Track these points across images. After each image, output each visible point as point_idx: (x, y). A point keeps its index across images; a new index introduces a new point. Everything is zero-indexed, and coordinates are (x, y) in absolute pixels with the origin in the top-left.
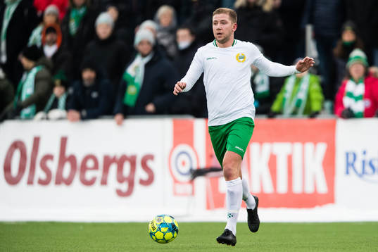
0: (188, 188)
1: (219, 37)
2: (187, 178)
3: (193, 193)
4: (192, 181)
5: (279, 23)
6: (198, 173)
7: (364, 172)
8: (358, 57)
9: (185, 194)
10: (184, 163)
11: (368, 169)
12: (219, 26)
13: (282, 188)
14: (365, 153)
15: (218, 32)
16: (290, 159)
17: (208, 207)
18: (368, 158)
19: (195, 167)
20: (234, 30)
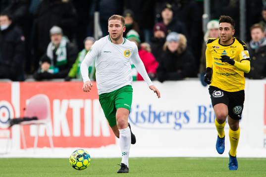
0: (8, 133)
1: (114, 36)
2: (6, 126)
3: (11, 137)
4: (10, 128)
5: (74, 11)
6: (14, 122)
7: (137, 121)
8: (132, 36)
9: (5, 138)
10: (4, 115)
11: (140, 118)
12: (114, 28)
13: (77, 133)
14: (138, 107)
15: (113, 32)
16: (82, 111)
17: (22, 147)
18: (140, 110)
19: (12, 117)
20: (124, 31)
